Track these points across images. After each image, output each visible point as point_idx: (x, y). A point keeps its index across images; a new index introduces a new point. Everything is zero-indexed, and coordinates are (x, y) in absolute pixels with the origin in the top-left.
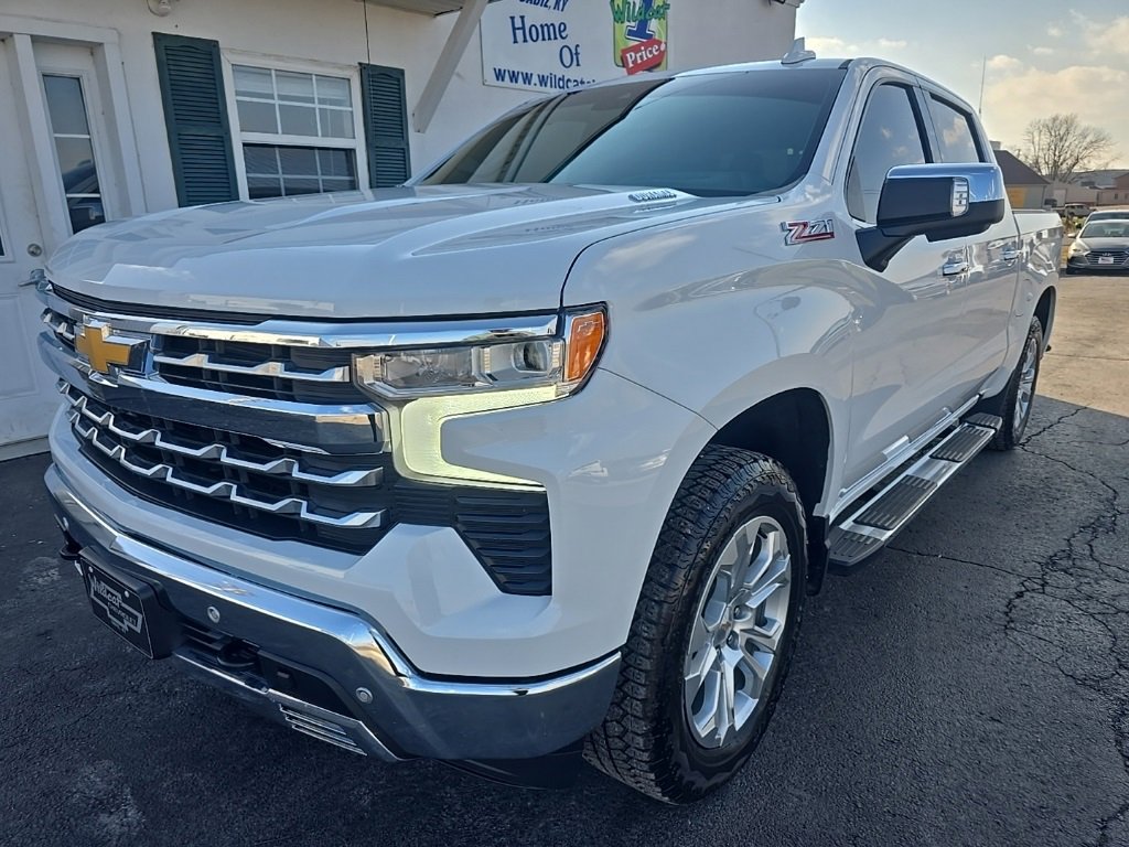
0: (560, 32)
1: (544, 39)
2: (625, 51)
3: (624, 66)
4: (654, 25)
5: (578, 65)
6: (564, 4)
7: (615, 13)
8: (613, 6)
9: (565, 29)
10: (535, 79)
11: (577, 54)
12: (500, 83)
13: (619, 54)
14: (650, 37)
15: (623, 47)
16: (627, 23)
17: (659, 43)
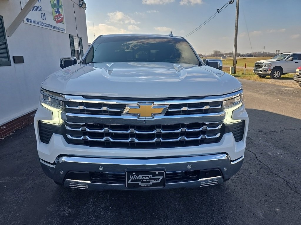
0: (40, 9)
1: (37, 11)
2: (55, 16)
3: (55, 21)
4: (60, 10)
5: (46, 19)
6: (40, 1)
7: (52, 5)
8: (51, 3)
9: (41, 8)
10: (36, 23)
11: (45, 16)
12: (28, 23)
13: (54, 17)
14: (60, 13)
15: (54, 15)
16: (54, 9)
17: (62, 15)
